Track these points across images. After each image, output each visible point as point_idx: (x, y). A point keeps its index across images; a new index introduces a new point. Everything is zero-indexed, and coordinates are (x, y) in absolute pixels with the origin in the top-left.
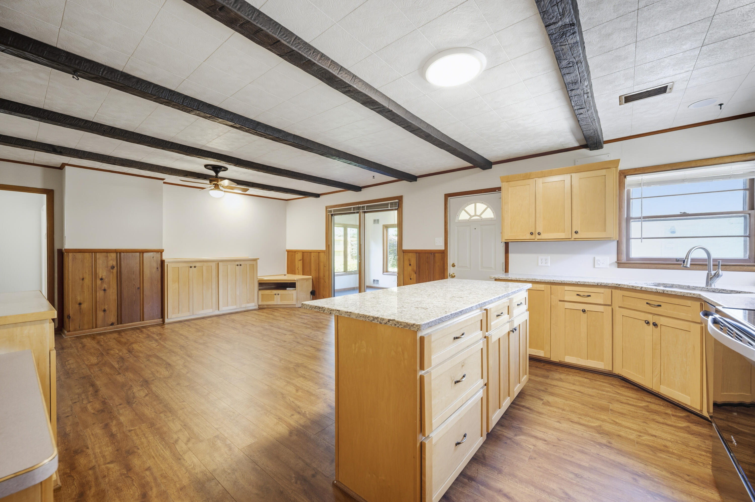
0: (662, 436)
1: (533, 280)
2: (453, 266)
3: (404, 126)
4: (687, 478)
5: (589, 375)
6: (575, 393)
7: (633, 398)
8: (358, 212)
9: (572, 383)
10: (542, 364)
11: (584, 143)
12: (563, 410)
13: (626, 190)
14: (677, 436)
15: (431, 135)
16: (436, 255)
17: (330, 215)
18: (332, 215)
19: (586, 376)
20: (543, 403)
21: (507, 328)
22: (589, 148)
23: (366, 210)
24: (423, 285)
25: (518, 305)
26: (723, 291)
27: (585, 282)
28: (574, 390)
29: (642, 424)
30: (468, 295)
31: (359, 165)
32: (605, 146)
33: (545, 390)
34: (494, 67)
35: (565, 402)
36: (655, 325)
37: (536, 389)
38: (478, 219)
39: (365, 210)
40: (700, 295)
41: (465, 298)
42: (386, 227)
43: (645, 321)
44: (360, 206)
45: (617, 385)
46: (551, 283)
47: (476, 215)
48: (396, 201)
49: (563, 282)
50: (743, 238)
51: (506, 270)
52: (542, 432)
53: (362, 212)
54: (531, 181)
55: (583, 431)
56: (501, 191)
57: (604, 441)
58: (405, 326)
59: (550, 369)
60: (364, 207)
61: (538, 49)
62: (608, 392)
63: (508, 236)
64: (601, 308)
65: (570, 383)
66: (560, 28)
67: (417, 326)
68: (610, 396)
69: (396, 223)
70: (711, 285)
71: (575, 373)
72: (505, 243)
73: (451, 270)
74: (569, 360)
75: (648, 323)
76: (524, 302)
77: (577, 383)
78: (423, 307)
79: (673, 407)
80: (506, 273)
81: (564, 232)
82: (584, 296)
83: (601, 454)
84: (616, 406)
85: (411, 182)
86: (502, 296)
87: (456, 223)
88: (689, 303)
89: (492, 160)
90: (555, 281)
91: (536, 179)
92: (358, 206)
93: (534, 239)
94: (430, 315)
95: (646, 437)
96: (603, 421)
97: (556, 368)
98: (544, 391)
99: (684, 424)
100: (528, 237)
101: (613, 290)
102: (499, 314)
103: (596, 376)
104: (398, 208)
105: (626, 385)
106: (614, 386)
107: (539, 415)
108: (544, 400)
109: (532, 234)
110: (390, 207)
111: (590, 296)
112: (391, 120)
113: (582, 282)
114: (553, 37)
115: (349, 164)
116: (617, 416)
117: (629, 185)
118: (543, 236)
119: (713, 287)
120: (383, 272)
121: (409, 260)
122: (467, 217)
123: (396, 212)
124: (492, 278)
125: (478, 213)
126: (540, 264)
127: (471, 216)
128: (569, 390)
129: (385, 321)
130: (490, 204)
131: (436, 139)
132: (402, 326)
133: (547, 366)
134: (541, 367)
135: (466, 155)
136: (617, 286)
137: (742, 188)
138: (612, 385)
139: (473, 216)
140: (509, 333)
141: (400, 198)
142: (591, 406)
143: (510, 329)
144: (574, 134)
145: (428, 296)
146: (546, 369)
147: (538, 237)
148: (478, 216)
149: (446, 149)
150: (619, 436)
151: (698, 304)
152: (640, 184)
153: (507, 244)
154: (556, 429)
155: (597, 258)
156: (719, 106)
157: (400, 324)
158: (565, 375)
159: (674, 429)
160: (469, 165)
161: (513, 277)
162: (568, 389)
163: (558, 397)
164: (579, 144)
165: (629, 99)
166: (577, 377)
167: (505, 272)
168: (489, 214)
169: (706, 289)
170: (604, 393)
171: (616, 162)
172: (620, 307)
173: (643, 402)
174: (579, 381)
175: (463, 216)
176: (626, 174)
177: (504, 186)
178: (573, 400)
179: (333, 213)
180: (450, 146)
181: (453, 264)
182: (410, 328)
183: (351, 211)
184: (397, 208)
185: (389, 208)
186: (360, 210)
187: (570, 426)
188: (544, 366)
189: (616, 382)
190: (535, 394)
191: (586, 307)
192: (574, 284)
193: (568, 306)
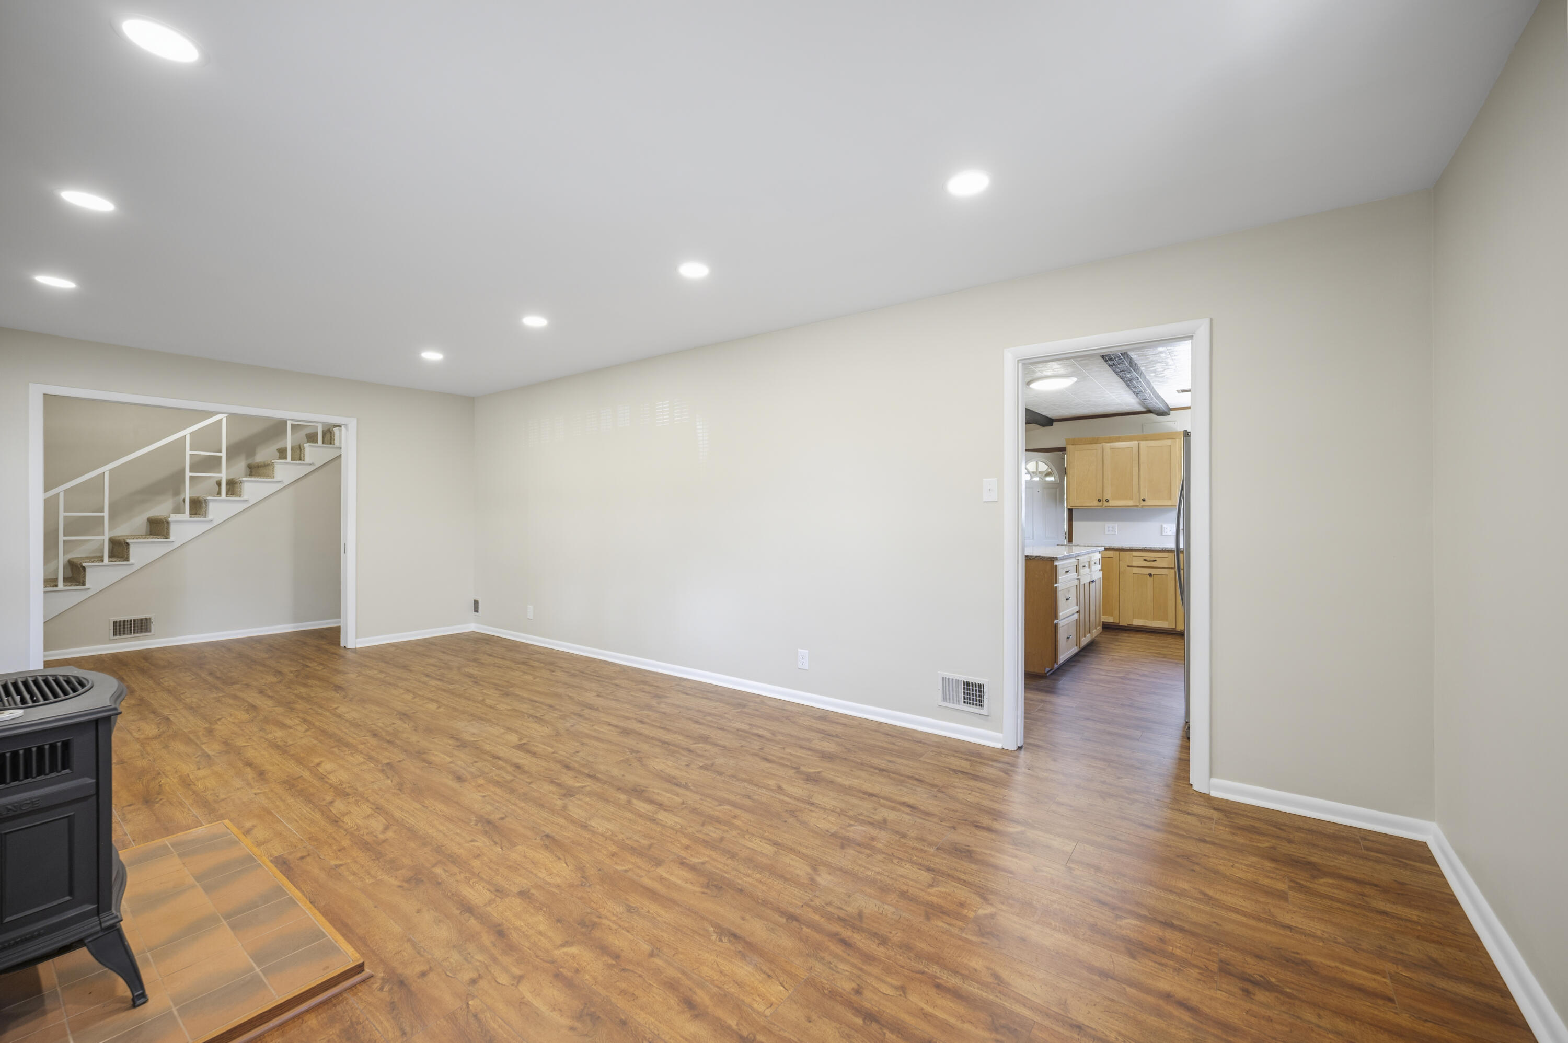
1: (1105, 546)
22: (1156, 414)
25: (1094, 563)
27: (1151, 548)
32: (1171, 413)
46: (1119, 549)
49: (1132, 548)
51: (1070, 540)
54: (1098, 446)
56: (1066, 451)
63: (1072, 503)
64: (1165, 571)
72: (1069, 509)
74: (1138, 622)
76: (1098, 562)
81: (1132, 500)
82: (1150, 561)
89: (1053, 417)
90: (1123, 548)
91: (1105, 443)
93: (1102, 506)
100: (1096, 503)
102: (1084, 566)
109: (1099, 500)
111: (1155, 560)
118: (1112, 503)
122: (1028, 478)
126: (1106, 533)
130: (1052, 466)
140: (1090, 582)
143: (1090, 579)
147: (1106, 504)
153: (1070, 511)
155: (1164, 526)
167: (1069, 542)
177: (1069, 447)
191: (1153, 571)
192: (1140, 550)
193: (1136, 570)
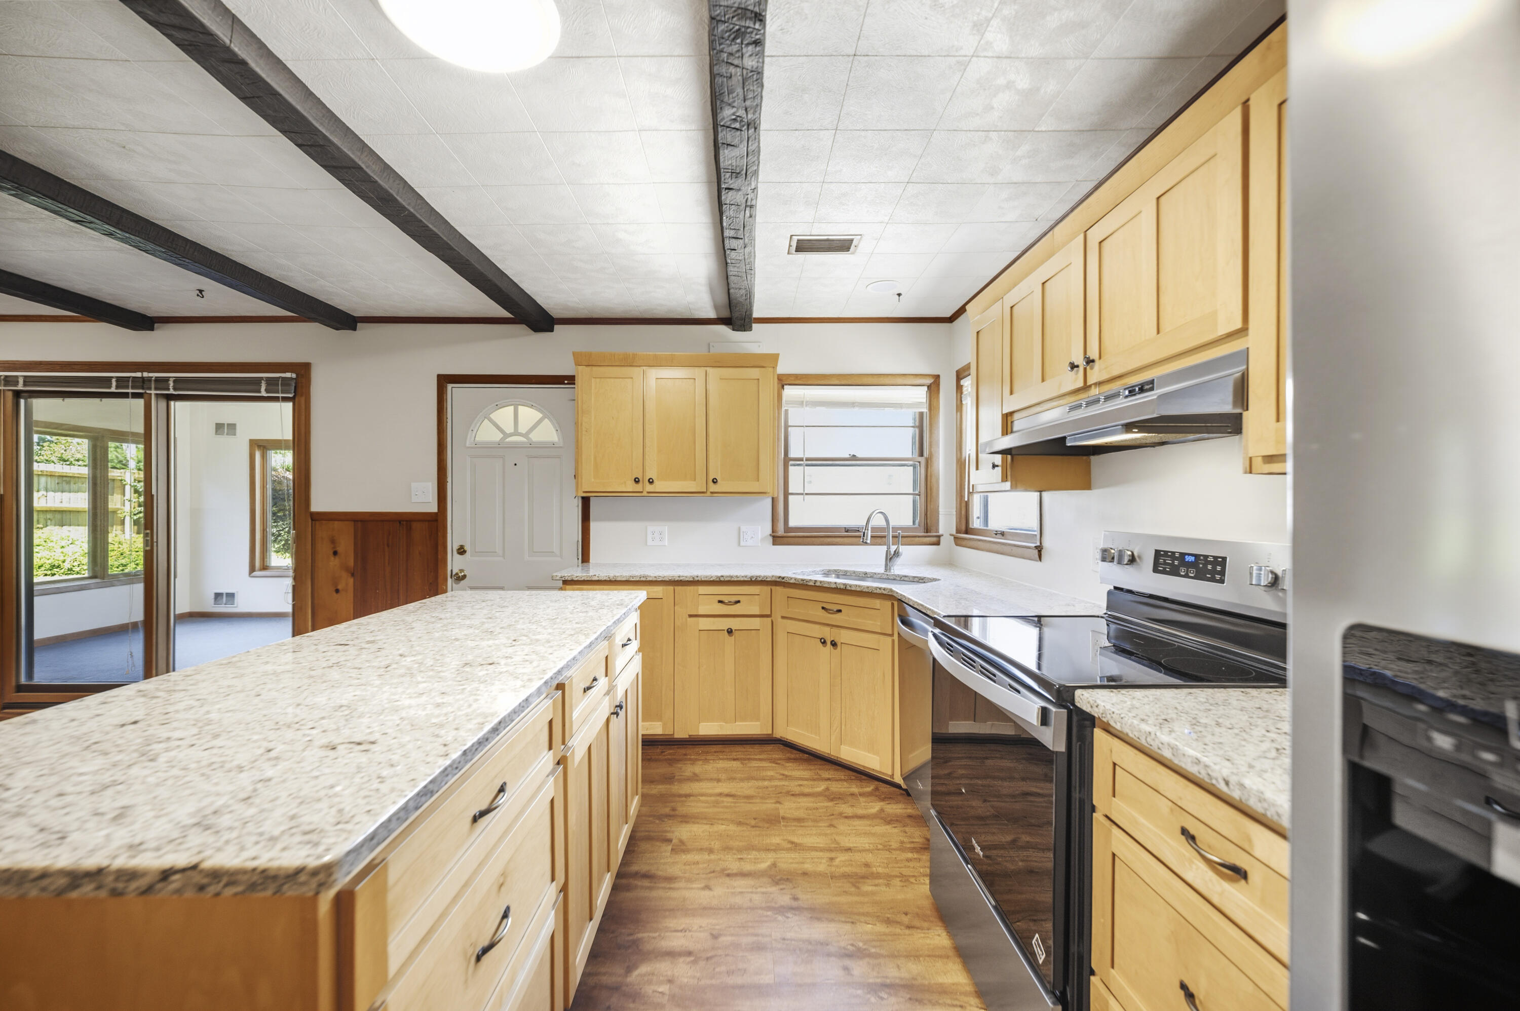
0: (858, 845)
1: (642, 579)
2: (462, 551)
3: (300, 142)
4: (906, 920)
5: (738, 751)
6: (723, 802)
7: (806, 780)
8: (142, 393)
9: (715, 779)
10: (658, 750)
11: (725, 314)
12: (711, 851)
13: (783, 409)
14: (874, 834)
15: (396, 200)
16: (415, 525)
17: (10, 395)
18: (18, 394)
19: (734, 755)
20: (672, 850)
21: (605, 709)
22: (731, 326)
23: (172, 392)
24: (368, 624)
25: (624, 645)
26: (906, 579)
27: (732, 577)
28: (720, 794)
29: (829, 831)
30: (510, 650)
31: (127, 235)
32: (754, 326)
33: (672, 813)
34: (578, 57)
35: (711, 830)
36: (834, 644)
37: (654, 816)
38: (523, 443)
39: (168, 389)
40: (891, 590)
41: (503, 662)
42: (261, 446)
43: (821, 639)
44: (145, 374)
45: (780, 759)
46: (674, 581)
47: (516, 433)
48: (288, 375)
49: (696, 579)
50: (912, 496)
51: (585, 557)
52: (681, 931)
53: (157, 395)
54: (635, 374)
55: (750, 890)
56: (574, 384)
57: (785, 899)
58: (253, 887)
59: (674, 757)
60: (166, 380)
61: (679, 56)
62: (771, 779)
63: (589, 484)
64: (756, 623)
65: (711, 779)
66: (735, 11)
67: (315, 872)
68: (776, 786)
69: (289, 435)
70: (890, 569)
71: (716, 754)
72: (583, 498)
73: (454, 563)
74: (706, 729)
75: (824, 643)
76: (633, 636)
77: (723, 776)
78: (357, 740)
79: (857, 779)
80: (585, 564)
81: (694, 481)
82: (730, 603)
83: (789, 935)
84: (789, 808)
85: (337, 329)
86: (597, 639)
87: (469, 447)
88: (877, 603)
89: (555, 313)
90: (681, 578)
91: (644, 368)
92: (139, 375)
93: (642, 492)
94: (381, 779)
95: (842, 857)
96: (777, 849)
97: (683, 751)
98: (670, 816)
99: (875, 807)
100: (631, 486)
101: (774, 588)
102: (587, 684)
103: (748, 748)
104: (294, 396)
105: (793, 756)
106: (779, 764)
107: (668, 886)
108: (674, 841)
109: (637, 481)
110: (267, 391)
111: (739, 602)
112: (244, 99)
113: (727, 577)
114: (719, 30)
115: (77, 222)
116: (793, 828)
117: (788, 403)
118: (659, 486)
119: (892, 572)
120: (252, 569)
121: (333, 541)
122: (497, 437)
123: (289, 406)
124: (558, 578)
125: (522, 429)
126: (650, 542)
127: (506, 435)
128: (713, 798)
129: (143, 883)
130: (548, 412)
131: (412, 215)
132: (239, 889)
133: (669, 752)
134: (657, 757)
135: (496, 285)
136: (778, 580)
137: (912, 425)
138: (774, 762)
139: (511, 435)
140: (608, 721)
141: (303, 371)
142: (753, 822)
143: (610, 709)
144: (712, 291)
145: (382, 671)
146: (666, 760)
147: (649, 488)
148: (520, 435)
149: (441, 253)
150: (805, 874)
151: (889, 603)
152: (801, 403)
153: (586, 501)
154: (705, 908)
155: (743, 528)
156: (897, 297)
157: (225, 880)
158: (700, 763)
159: (868, 822)
160: (504, 313)
161: (602, 574)
162: (711, 795)
163: (698, 823)
164: (717, 315)
165: (803, 246)
166: (721, 761)
167: (583, 562)
168: (547, 433)
169: (885, 577)
170: (766, 783)
171: (774, 359)
172: (783, 617)
173: (821, 783)
174: (726, 770)
175: (486, 433)
176: (784, 383)
177: (582, 374)
178: (722, 819)
179: (20, 387)
180: (452, 249)
181: (462, 547)
182: (278, 891)
183: (110, 387)
184: (291, 395)
185: (264, 394)
186: (150, 389)
187: (728, 888)
188: (662, 752)
189: (778, 753)
190: (655, 832)
191: (733, 624)
192: (713, 581)
193: (704, 623)
